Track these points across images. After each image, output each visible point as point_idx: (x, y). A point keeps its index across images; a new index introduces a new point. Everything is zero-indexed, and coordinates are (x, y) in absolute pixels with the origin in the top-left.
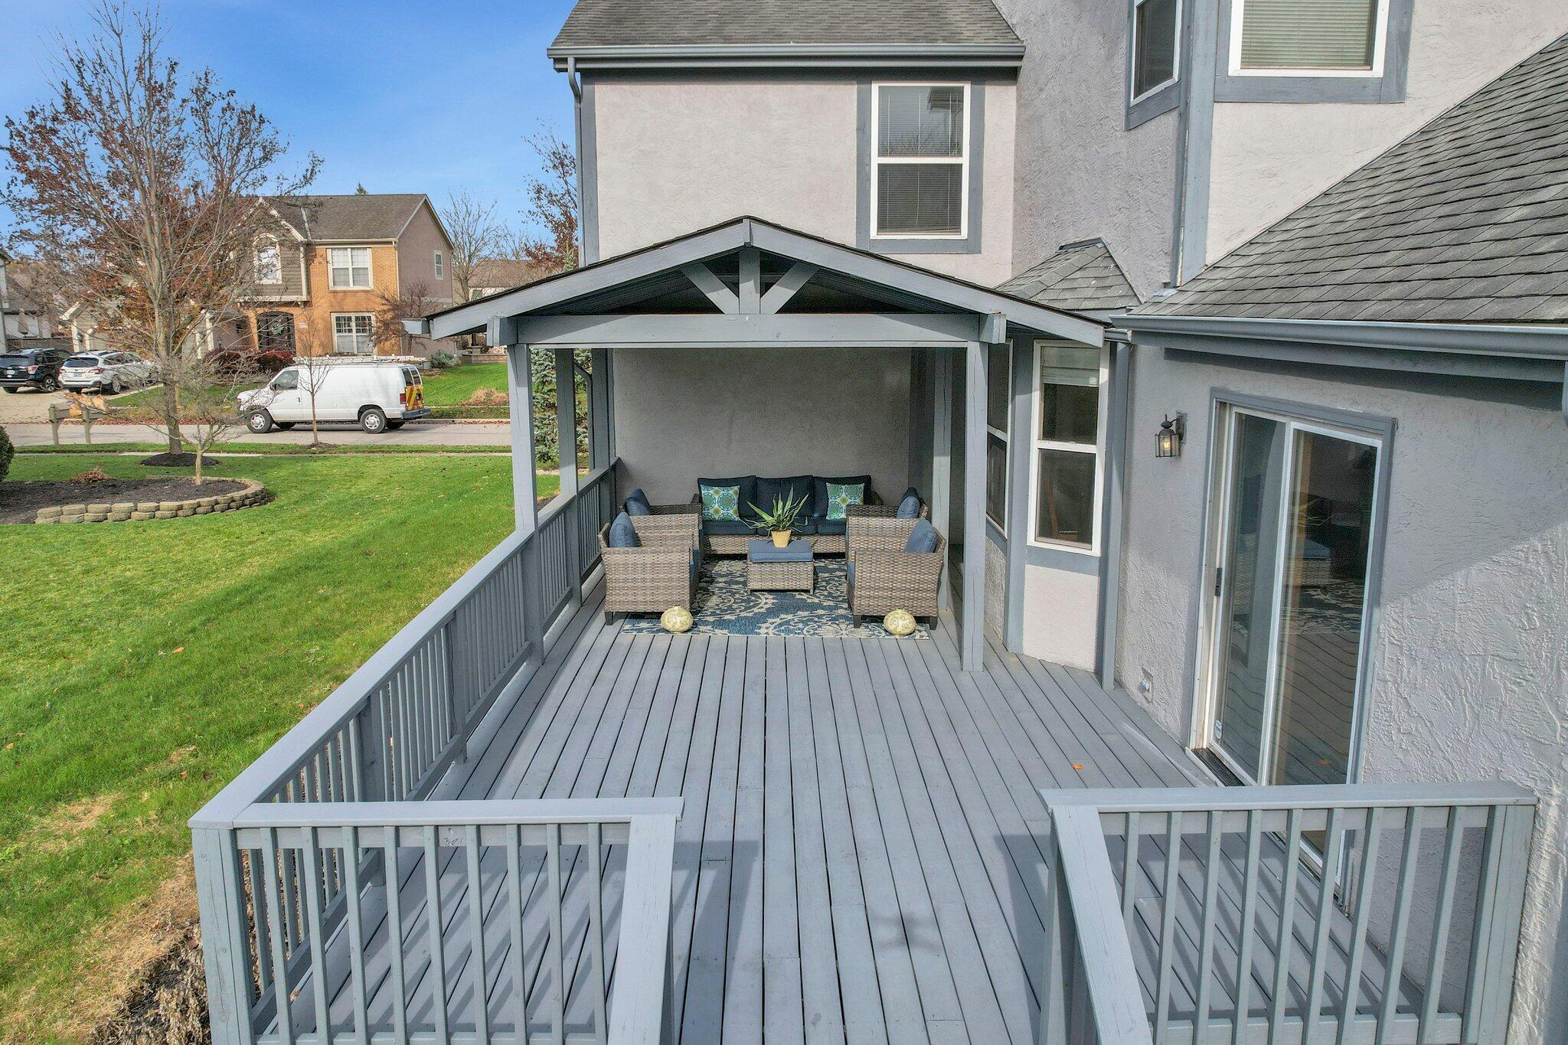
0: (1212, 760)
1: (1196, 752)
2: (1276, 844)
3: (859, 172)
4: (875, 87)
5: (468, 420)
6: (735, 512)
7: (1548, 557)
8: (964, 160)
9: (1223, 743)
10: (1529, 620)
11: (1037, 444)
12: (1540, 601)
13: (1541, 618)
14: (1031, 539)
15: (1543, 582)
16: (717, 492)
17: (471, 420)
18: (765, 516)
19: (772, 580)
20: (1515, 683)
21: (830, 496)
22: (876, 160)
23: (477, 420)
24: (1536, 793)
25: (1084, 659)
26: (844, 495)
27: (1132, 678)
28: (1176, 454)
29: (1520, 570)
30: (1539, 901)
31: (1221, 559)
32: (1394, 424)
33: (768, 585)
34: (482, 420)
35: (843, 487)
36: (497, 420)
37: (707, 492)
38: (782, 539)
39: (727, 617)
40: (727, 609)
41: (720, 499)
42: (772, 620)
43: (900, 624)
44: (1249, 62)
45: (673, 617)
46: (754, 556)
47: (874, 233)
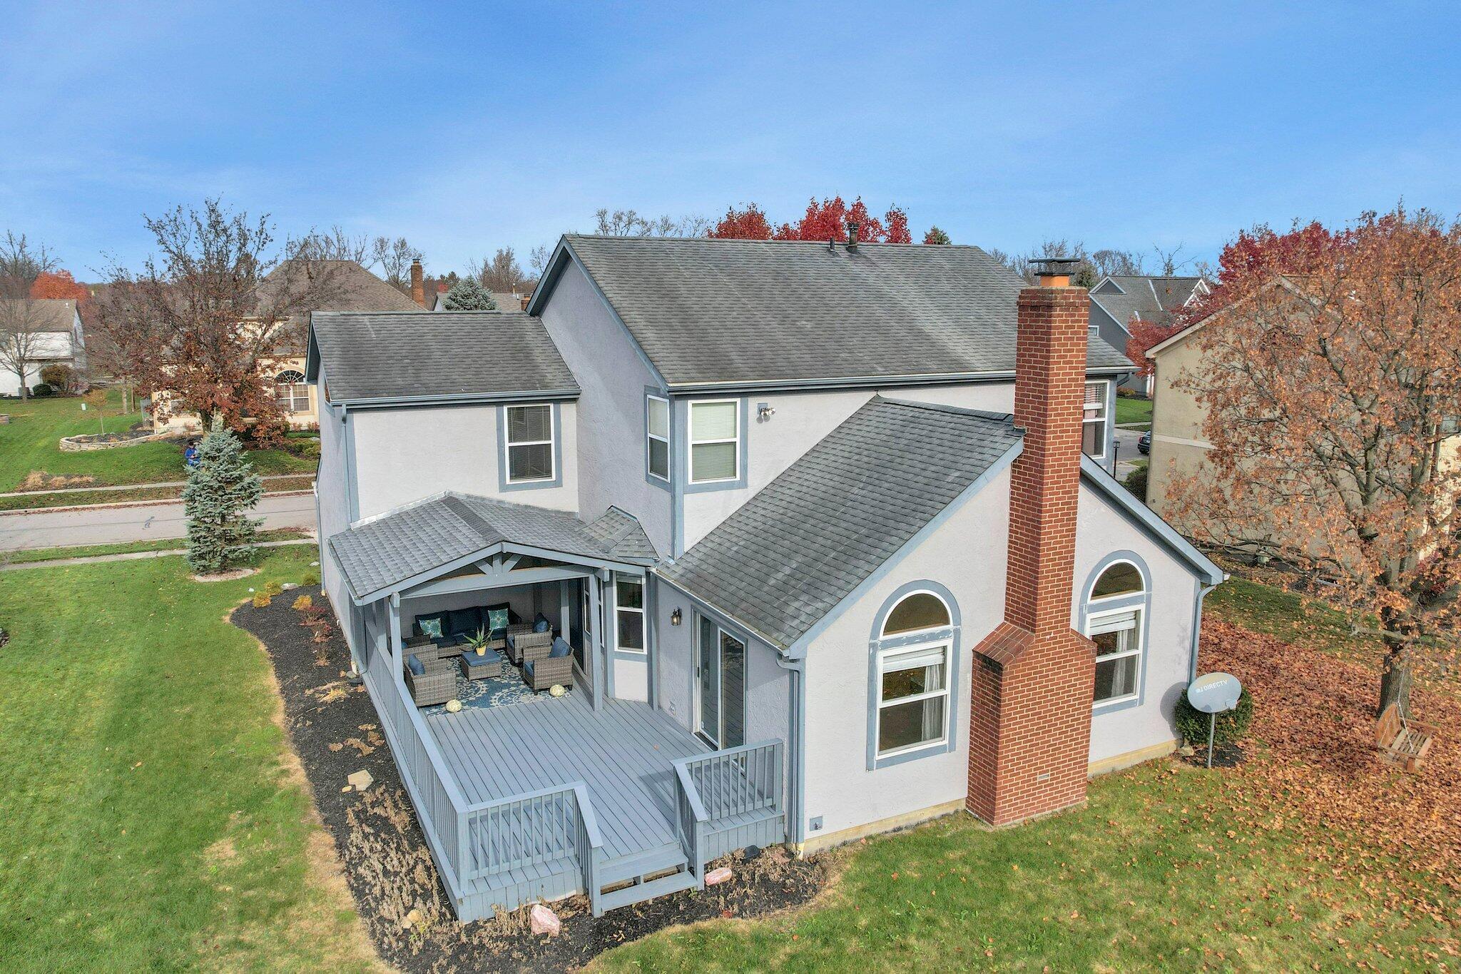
0: (701, 735)
1: (695, 733)
2: (727, 764)
3: (498, 451)
4: (505, 408)
5: (41, 509)
6: (440, 633)
8: (552, 442)
9: (705, 729)
11: (616, 608)
14: (616, 648)
16: (429, 623)
17: (45, 509)
18: (471, 640)
19: (482, 673)
22: (507, 445)
23: (51, 509)
25: (643, 697)
26: (499, 615)
27: (666, 705)
28: (679, 623)
31: (699, 664)
33: (479, 676)
34: (56, 508)
35: (498, 611)
36: (72, 507)
37: (421, 623)
38: (481, 652)
39: (470, 699)
40: (468, 693)
41: (432, 628)
42: (493, 697)
43: (558, 690)
44: (694, 479)
45: (454, 705)
46: (471, 664)
47: (508, 481)
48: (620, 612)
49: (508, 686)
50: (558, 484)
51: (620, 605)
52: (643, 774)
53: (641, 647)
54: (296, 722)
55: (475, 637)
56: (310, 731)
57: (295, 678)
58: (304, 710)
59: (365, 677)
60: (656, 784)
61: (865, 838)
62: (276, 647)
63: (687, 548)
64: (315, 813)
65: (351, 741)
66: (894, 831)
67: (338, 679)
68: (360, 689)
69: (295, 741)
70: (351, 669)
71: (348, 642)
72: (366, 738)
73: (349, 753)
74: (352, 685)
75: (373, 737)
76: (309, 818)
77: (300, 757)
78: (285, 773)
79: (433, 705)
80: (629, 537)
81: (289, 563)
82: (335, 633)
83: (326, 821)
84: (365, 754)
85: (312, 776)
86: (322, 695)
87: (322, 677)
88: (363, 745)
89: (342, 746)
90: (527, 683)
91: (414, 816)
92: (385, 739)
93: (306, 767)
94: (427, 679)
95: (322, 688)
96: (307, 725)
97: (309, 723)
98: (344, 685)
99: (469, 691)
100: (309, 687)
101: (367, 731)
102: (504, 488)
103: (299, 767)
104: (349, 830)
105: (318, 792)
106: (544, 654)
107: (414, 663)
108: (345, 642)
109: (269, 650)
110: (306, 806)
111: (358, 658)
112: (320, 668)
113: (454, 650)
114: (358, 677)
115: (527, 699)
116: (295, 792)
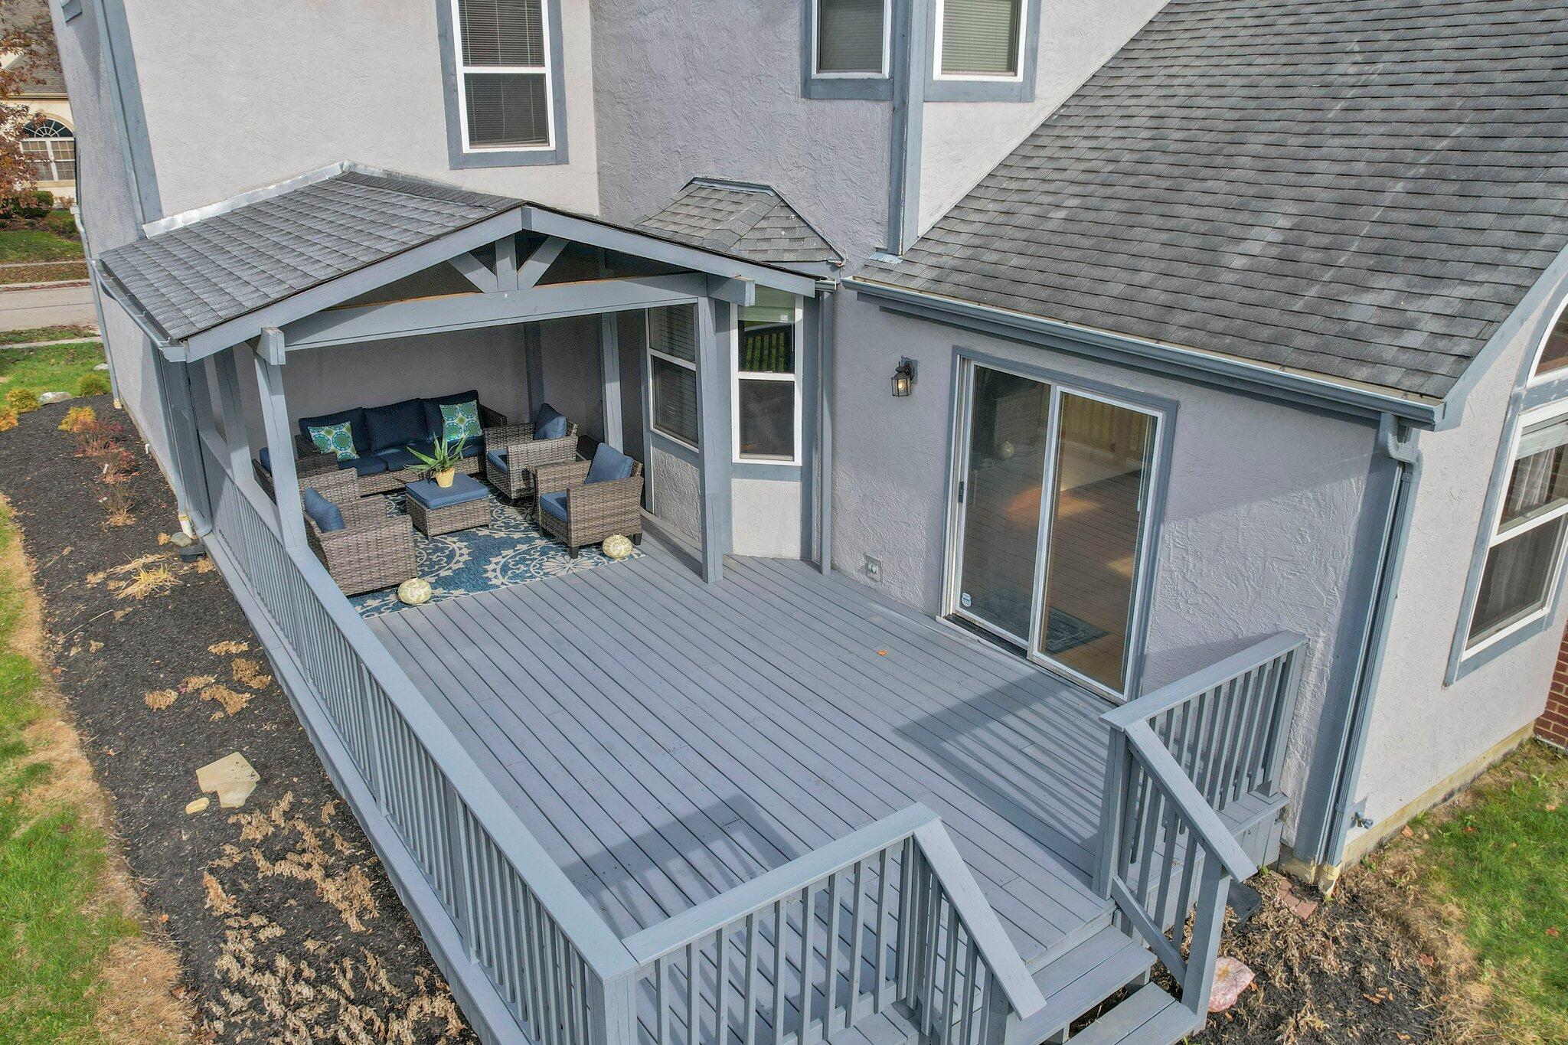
0: (957, 619)
1: (945, 618)
3: (445, 83)
6: (353, 451)
7: (1317, 501)
8: (547, 70)
9: (967, 607)
10: (1302, 537)
11: (737, 375)
12: (1311, 527)
13: (1312, 537)
14: (736, 456)
15: (1314, 516)
16: (329, 433)
18: (423, 459)
19: (452, 522)
20: (1291, 574)
21: (445, 418)
22: (461, 71)
24: (1307, 636)
25: (790, 549)
26: (460, 415)
27: (851, 564)
29: (1295, 508)
30: (1309, 695)
31: (963, 476)
32: (1176, 405)
33: (448, 528)
35: (457, 406)
37: (315, 433)
38: (446, 479)
39: (443, 573)
40: (432, 565)
41: (335, 440)
42: (490, 567)
43: (618, 546)
44: (945, 69)
45: (416, 590)
46: (432, 503)
47: (466, 147)
48: (743, 383)
49: (510, 543)
50: (560, 157)
51: (743, 367)
52: (900, 722)
53: (789, 451)
54: (69, 644)
55: (430, 451)
56: (101, 663)
57: (66, 552)
58: (86, 617)
59: (212, 543)
60: (946, 745)
61: (1408, 824)
62: (27, 497)
63: (922, 230)
64: (119, 880)
65: (195, 682)
66: (1445, 800)
67: (155, 548)
68: (203, 566)
69: (65, 689)
70: (179, 529)
71: (168, 480)
72: (228, 672)
73: (191, 711)
74: (186, 559)
75: (244, 670)
76: (103, 900)
77: (78, 726)
78: (38, 773)
79: (368, 593)
80: (764, 224)
81: (59, 368)
82: (142, 466)
83: (150, 902)
84: (230, 711)
85: (107, 774)
86: (123, 584)
87: (122, 547)
88: (221, 693)
89: (174, 695)
90: (546, 534)
91: (380, 874)
92: (270, 672)
93: (94, 751)
94: (352, 540)
95: (121, 569)
96: (93, 649)
97: (95, 646)
98: (168, 561)
99: (434, 558)
100: (94, 570)
101: (229, 657)
102: (458, 161)
103: (77, 754)
104: (216, 928)
105: (126, 816)
106: (576, 477)
107: (319, 507)
108: (163, 480)
109: (14, 503)
110: (96, 864)
111: (189, 506)
112: (116, 530)
113: (386, 481)
114: (195, 542)
115: (558, 565)
116: (67, 822)
